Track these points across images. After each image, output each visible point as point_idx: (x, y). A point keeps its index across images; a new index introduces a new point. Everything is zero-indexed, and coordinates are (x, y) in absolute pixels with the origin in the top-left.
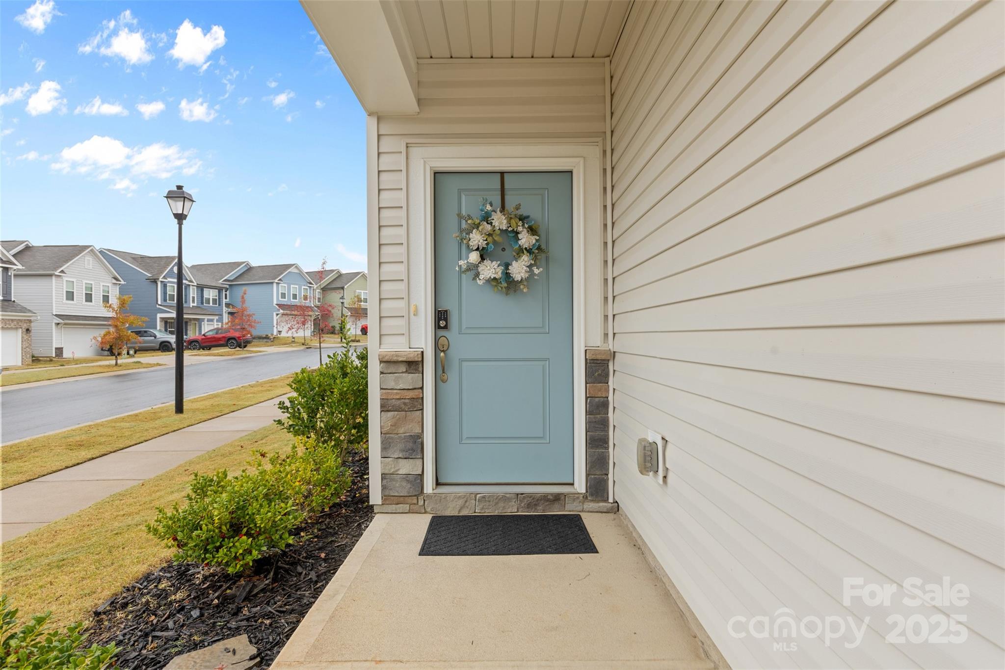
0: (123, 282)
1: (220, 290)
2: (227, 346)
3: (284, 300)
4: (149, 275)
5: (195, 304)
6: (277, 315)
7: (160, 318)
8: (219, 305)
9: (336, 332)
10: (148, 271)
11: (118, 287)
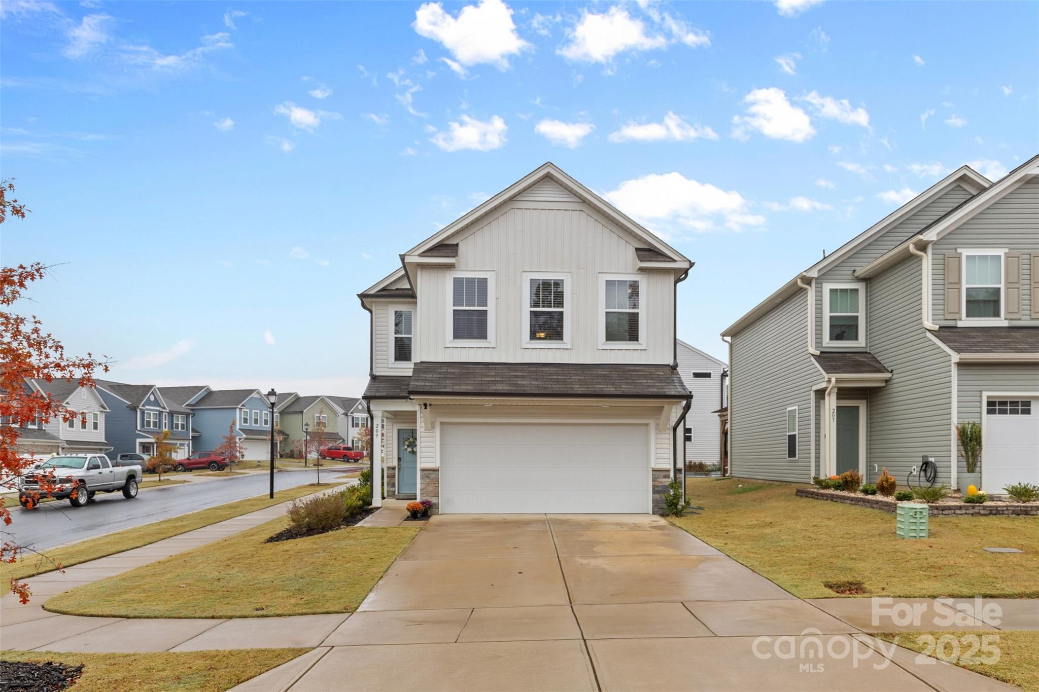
0: (108, 410)
1: (187, 415)
2: (209, 468)
3: (246, 424)
4: (129, 403)
5: (167, 430)
6: (240, 439)
7: (140, 443)
8: (187, 430)
9: (295, 456)
10: (127, 399)
11: (104, 414)
